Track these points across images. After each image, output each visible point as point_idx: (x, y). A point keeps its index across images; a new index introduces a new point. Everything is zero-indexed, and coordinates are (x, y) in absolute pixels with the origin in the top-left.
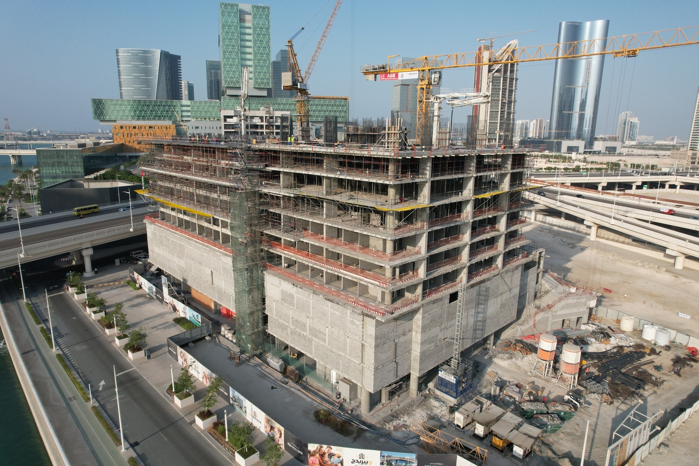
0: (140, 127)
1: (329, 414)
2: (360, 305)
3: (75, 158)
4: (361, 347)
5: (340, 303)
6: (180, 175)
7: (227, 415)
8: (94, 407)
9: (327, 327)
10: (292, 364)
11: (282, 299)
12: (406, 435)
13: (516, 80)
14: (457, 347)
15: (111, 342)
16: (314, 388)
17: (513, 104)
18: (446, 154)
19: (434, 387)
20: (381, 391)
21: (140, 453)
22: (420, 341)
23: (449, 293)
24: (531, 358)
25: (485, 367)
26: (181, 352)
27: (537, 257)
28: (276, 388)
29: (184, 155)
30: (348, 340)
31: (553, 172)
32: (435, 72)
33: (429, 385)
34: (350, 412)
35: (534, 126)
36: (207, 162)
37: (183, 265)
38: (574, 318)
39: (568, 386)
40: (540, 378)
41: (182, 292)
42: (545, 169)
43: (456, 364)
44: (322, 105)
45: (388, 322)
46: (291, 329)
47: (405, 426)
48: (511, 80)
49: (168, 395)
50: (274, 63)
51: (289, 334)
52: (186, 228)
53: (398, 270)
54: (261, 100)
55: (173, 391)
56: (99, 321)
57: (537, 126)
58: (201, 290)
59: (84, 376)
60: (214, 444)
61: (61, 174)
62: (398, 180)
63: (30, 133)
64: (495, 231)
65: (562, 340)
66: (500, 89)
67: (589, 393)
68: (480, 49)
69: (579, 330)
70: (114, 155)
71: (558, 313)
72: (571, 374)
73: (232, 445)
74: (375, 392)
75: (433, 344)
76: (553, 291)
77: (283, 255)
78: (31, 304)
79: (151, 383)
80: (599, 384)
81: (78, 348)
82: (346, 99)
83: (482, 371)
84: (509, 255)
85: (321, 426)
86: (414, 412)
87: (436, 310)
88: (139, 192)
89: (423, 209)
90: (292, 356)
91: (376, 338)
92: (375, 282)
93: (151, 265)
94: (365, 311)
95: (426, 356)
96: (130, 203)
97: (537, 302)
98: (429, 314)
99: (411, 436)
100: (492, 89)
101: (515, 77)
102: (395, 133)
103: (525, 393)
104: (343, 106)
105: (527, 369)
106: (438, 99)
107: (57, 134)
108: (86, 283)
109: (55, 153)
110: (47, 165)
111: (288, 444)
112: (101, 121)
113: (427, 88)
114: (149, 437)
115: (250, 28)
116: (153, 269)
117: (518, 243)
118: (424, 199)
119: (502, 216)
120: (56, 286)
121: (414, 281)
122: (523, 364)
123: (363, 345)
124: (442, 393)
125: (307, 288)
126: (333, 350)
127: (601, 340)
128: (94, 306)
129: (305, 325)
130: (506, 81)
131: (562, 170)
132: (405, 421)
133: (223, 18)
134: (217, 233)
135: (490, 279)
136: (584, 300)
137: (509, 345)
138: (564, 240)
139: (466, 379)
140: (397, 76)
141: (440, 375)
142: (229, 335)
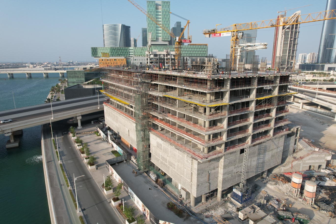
0: (110, 60)
1: (174, 205)
2: (191, 153)
3: (82, 74)
4: (191, 174)
5: (182, 151)
6: (117, 84)
7: (124, 201)
8: (70, 190)
9: (176, 162)
10: (161, 178)
11: (157, 146)
12: (211, 221)
13: (299, 32)
14: (243, 177)
15: (83, 160)
16: (170, 191)
17: (296, 45)
18: (239, 76)
19: (231, 197)
20: (201, 196)
21: (85, 214)
22: (222, 173)
23: (240, 149)
24: (287, 185)
25: (260, 187)
26: (111, 168)
27: (296, 130)
28: (151, 189)
29: (120, 75)
30: (185, 169)
31: (316, 82)
32: (240, 32)
33: (228, 195)
34: (185, 205)
35: (309, 57)
36: (128, 78)
37: (118, 126)
38: (317, 165)
39: (308, 204)
40: (292, 197)
41: (117, 138)
42: (311, 80)
43: (242, 186)
44: (194, 48)
45: (204, 162)
46: (161, 161)
47: (212, 216)
48: (296, 32)
49: (102, 188)
50: (173, 28)
51: (160, 163)
52: (120, 109)
53: (211, 136)
54: (165, 46)
55: (105, 186)
56: (80, 150)
57: (311, 57)
58: (125, 138)
59: (69, 175)
60: (118, 214)
61: (76, 82)
62: (211, 90)
63: (69, 63)
64: (269, 116)
65: (307, 177)
66: (289, 38)
67: (321, 210)
68: (278, 17)
69: (320, 172)
70: (99, 72)
71: (307, 162)
72: (310, 198)
73: (125, 216)
74: (197, 197)
75: (230, 175)
76: (305, 149)
77: (159, 125)
78: (54, 140)
79: (96, 181)
80: (328, 206)
81: (69, 162)
82: (206, 45)
83: (258, 190)
84: (277, 130)
85: (170, 211)
86: (218, 209)
87: (232, 157)
88: (101, 91)
89: (226, 106)
90: (161, 174)
91: (198, 170)
92: (199, 142)
93: (106, 125)
94: (193, 156)
95: (226, 181)
96: (98, 96)
97: (295, 155)
98: (228, 159)
99: (214, 222)
100: (284, 38)
101: (298, 31)
102: (210, 66)
103: (282, 205)
104: (205, 48)
105: (285, 191)
106: (240, 47)
107: (80, 63)
108: (77, 132)
109: (74, 72)
110: (70, 77)
111: (151, 219)
112: (95, 57)
113: (235, 41)
114: (91, 207)
115: (160, 12)
116: (107, 126)
117: (283, 123)
118: (226, 100)
119: (273, 109)
120: (66, 132)
121: (220, 142)
122: (282, 188)
123: (192, 173)
124: (234, 200)
125: (168, 142)
126: (179, 173)
127: (333, 179)
128: (78, 143)
129: (166, 160)
130: (293, 33)
131: (322, 81)
132: (212, 213)
133: (148, 8)
134: (132, 111)
135: (265, 142)
136: (324, 156)
137: (276, 177)
138: (318, 120)
139: (247, 194)
140: (220, 35)
141: (233, 191)
142: (134, 161)
